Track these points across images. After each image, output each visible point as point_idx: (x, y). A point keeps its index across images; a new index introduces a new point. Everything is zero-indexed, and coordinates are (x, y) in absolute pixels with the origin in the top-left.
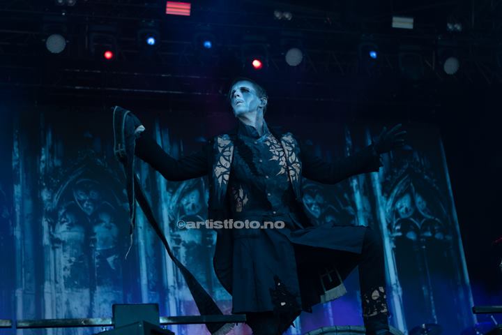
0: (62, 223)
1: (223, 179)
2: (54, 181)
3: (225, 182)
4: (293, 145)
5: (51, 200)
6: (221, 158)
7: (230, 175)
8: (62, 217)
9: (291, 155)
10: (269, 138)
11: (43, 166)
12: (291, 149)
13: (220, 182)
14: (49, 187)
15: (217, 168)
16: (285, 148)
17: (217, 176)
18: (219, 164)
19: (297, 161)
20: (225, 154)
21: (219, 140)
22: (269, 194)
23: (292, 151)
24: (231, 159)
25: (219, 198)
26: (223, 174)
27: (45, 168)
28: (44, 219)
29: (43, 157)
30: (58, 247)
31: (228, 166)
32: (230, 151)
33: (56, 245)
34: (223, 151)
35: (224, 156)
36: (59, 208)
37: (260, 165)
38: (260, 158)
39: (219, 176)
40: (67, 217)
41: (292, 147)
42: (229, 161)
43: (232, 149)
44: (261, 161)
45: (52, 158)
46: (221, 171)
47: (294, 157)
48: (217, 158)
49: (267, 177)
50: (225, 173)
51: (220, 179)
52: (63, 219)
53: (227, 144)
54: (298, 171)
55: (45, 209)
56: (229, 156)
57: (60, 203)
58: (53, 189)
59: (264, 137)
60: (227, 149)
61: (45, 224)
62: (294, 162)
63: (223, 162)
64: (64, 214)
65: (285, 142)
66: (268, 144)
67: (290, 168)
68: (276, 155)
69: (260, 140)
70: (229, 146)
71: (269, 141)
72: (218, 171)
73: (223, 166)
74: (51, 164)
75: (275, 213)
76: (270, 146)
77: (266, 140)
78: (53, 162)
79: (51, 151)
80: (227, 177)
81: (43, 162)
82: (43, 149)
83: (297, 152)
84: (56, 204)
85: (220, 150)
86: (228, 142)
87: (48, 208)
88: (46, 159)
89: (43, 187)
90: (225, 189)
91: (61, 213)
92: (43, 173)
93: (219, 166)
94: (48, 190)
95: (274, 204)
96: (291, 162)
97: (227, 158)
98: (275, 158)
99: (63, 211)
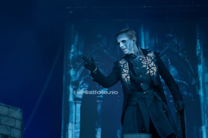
0: (81, 88)
1: (127, 78)
2: (78, 64)
3: (129, 80)
4: (153, 58)
5: (75, 76)
6: (123, 69)
7: (130, 76)
8: (81, 85)
9: (151, 63)
10: (141, 56)
11: (72, 55)
12: (151, 60)
13: (126, 81)
14: (75, 67)
15: (123, 75)
16: (148, 60)
17: (124, 78)
18: (123, 72)
19: (155, 65)
20: (124, 67)
21: (120, 62)
22: (142, 84)
23: (152, 61)
24: (128, 68)
25: (128, 88)
26: (126, 76)
27: (73, 57)
28: (71, 86)
29: (72, 50)
30: (77, 103)
31: (128, 72)
32: (126, 65)
33: (77, 102)
34: (123, 66)
35: (124, 68)
36: (80, 80)
37: (137, 70)
38: (137, 67)
39: (125, 78)
40: (85, 85)
41: (152, 59)
42: (127, 69)
43: (127, 64)
44: (137, 68)
45: (78, 51)
46: (125, 75)
47: (152, 64)
48: (122, 70)
49: (141, 76)
50: (127, 76)
51: (126, 79)
52: (82, 86)
53: (125, 62)
54: (155, 70)
55: (71, 81)
56: (127, 67)
57: (81, 76)
58: (77, 69)
59: (138, 57)
60: (125, 65)
61: (71, 89)
62: (153, 66)
63: (125, 71)
64: (83, 83)
65: (148, 57)
66: (141, 59)
67: (150, 70)
68: (145, 64)
69: (137, 58)
70: (126, 63)
71: (141, 58)
72: (124, 76)
73: (125, 73)
74: (76, 54)
75: (145, 93)
76: (142, 60)
77: (140, 58)
78: (78, 53)
79: (77, 47)
80: (129, 77)
81: (72, 53)
82: (72, 46)
83: (155, 61)
84: (78, 77)
85: (122, 66)
86: (124, 62)
87: (74, 80)
88: (74, 52)
89: (71, 68)
90: (130, 83)
91: (81, 83)
92: (72, 60)
93: (123, 73)
94: (74, 69)
95: (144, 88)
96: (151, 67)
97: (126, 68)
98: (144, 66)
99: (82, 81)
